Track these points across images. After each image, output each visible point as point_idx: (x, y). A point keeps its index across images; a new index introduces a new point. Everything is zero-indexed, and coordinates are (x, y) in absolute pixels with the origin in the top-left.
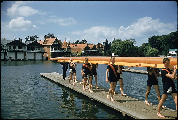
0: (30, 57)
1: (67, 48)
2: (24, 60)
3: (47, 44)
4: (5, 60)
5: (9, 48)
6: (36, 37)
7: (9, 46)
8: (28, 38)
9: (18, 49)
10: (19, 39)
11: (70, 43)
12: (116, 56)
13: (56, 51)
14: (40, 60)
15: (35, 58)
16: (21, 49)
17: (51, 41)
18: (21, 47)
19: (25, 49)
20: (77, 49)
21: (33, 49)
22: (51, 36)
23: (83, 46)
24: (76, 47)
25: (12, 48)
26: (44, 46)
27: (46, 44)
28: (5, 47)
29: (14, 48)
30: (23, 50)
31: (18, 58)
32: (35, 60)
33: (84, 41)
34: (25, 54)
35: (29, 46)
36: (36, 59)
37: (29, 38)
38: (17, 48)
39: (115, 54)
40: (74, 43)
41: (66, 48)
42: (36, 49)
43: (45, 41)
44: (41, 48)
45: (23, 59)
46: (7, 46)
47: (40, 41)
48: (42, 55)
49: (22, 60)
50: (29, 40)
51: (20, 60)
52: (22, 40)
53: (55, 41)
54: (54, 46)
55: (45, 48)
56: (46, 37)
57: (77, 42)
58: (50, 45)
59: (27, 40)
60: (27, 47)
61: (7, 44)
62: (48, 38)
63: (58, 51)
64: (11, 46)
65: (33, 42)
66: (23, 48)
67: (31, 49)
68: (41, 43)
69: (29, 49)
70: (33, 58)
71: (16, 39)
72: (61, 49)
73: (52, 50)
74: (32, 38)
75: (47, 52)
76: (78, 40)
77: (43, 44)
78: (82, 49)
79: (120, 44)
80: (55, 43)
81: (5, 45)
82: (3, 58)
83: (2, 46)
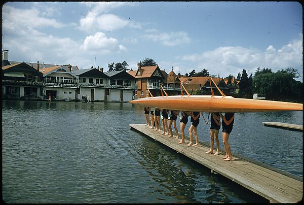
0: (115, 96)
1: (175, 84)
2: (106, 101)
3: (141, 75)
4: (77, 100)
6: (125, 63)
8: (112, 66)
9: (96, 83)
10: (99, 68)
11: (179, 74)
12: (260, 98)
13: (157, 88)
15: (122, 99)
16: (100, 83)
17: (149, 72)
18: (101, 80)
19: (107, 84)
20: (192, 85)
21: (120, 83)
22: (149, 63)
23: (202, 80)
24: (190, 82)
25: (88, 81)
26: (136, 80)
27: (141, 77)
28: (76, 80)
29: (91, 81)
30: (104, 85)
31: (95, 99)
32: (122, 102)
33: (205, 71)
34: (107, 91)
35: (113, 79)
36: (124, 100)
37: (115, 66)
38: (94, 81)
39: (258, 96)
40: (187, 75)
41: (173, 84)
42: (123, 84)
43: (138, 70)
44: (132, 83)
45: (104, 99)
47: (132, 70)
48: (134, 95)
49: (102, 101)
50: (114, 68)
51: (99, 101)
52: (103, 69)
53: (155, 71)
54: (153, 79)
55: (139, 83)
56: (140, 65)
57: (192, 73)
58: (146, 78)
59: (111, 69)
60: (110, 81)
61: (80, 76)
62: (144, 66)
63: (160, 88)
64: (85, 79)
65: (120, 72)
66: (104, 82)
67: (116, 84)
68: (133, 75)
69: (113, 83)
70: (119, 99)
71: (94, 68)
72: (165, 84)
73: (149, 86)
74: (119, 66)
75: (141, 90)
76: (194, 70)
77: (136, 75)
78: (201, 85)
79: (268, 77)
80: (155, 75)
81: (78, 77)
82: (73, 98)
83: (72, 79)
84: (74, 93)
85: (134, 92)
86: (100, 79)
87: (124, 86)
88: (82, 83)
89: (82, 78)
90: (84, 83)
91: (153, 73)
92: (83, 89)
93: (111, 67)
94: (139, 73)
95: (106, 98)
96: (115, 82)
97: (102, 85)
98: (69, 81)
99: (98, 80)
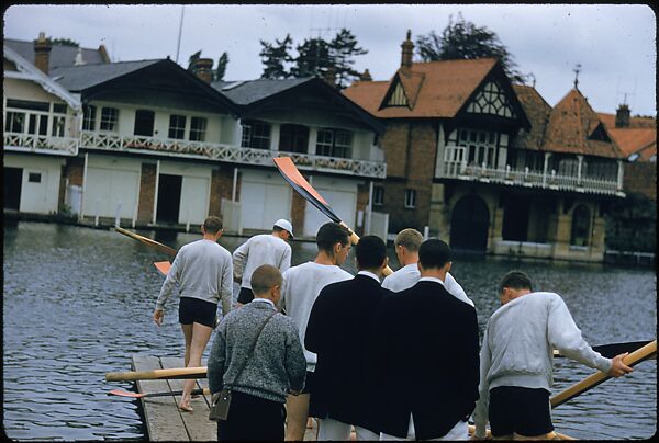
1: (589, 159)
3: (411, 106)
4: (63, 220)
5: (103, 126)
7: (105, 111)
9: (172, 135)
13: (482, 173)
15: (300, 224)
16: (193, 137)
17: (449, 90)
18: (193, 121)
25: (127, 122)
27: (405, 113)
28: (68, 117)
29: (144, 125)
30: (211, 144)
35: (259, 120)
36: (311, 228)
38: (162, 125)
41: (573, 156)
43: (397, 79)
44: (356, 142)
46: (84, 107)
47: (367, 77)
48: (362, 204)
53: (480, 88)
54: (467, 125)
55: (394, 144)
58: (434, 123)
59: (274, 69)
60: (241, 127)
61: (88, 94)
63: (504, 173)
64: (115, 112)
66: (212, 129)
67: (274, 143)
68: (369, 102)
69: (257, 138)
72: (534, 160)
73: (449, 160)
77: (385, 104)
80: (481, 106)
81: (75, 101)
82: (49, 206)
83: (45, 107)
84: (52, 179)
85: (363, 190)
86: (189, 115)
88: (96, 133)
89: (100, 106)
90: (109, 134)
91: (472, 99)
92: (103, 162)
94: (399, 90)
95: (215, 209)
96: (267, 131)
97: (201, 145)
98: (33, 118)
99: (182, 121)
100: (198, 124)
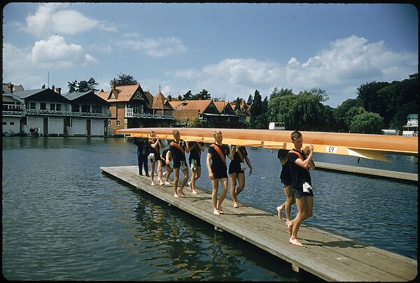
0: (78, 128)
1: (165, 110)
2: (65, 135)
3: (117, 98)
4: (22, 134)
5: (31, 108)
6: (92, 81)
7: (31, 103)
8: (74, 85)
9: (51, 109)
10: (53, 87)
11: (170, 97)
12: (278, 128)
13: (138, 116)
14: (101, 137)
15: (89, 132)
16: (57, 110)
17: (127, 93)
19: (67, 111)
20: (187, 111)
21: (85, 109)
22: (126, 81)
23: (202, 105)
24: (184, 107)
25: (38, 106)
26: (110, 104)
27: (115, 100)
28: (21, 106)
29: (43, 107)
30: (63, 111)
31: (50, 132)
32: (89, 136)
33: (205, 92)
34: (67, 121)
35: (75, 104)
36: (93, 133)
37: (78, 85)
38: (48, 107)
39: (276, 125)
40: (180, 97)
41: (161, 110)
42: (91, 111)
43: (112, 92)
44: (103, 108)
45: (62, 133)
46: (26, 103)
47: (102, 91)
48: (106, 125)
49: (61, 135)
50: (76, 89)
51: (56, 135)
52: (60, 89)
53: (136, 93)
54: (133, 103)
55: (113, 109)
56: (115, 84)
57: (188, 96)
58: (124, 103)
59: (72, 90)
60: (71, 106)
61: (26, 99)
62: (120, 85)
63: (143, 116)
64: (34, 104)
65: (85, 93)
66: (63, 107)
67: (81, 111)
68: (105, 97)
69: (75, 109)
70: (84, 132)
71: (46, 88)
72: (151, 111)
73: (128, 112)
74: (84, 86)
75: (116, 119)
76: (190, 92)
77: (109, 98)
78: (199, 111)
79: (288, 100)
80: (136, 98)
81: (23, 101)
82: (17, 131)
83: (14, 103)
84: (18, 124)
85: (106, 122)
86: (56, 104)
87: (92, 113)
88: (30, 110)
90: (33, 110)
91: (133, 96)
92: (32, 118)
93: (72, 86)
94: (113, 94)
95: (65, 130)
96: (78, 108)
97: (60, 112)
98: (10, 107)
99: (54, 105)
100: (59, 106)
